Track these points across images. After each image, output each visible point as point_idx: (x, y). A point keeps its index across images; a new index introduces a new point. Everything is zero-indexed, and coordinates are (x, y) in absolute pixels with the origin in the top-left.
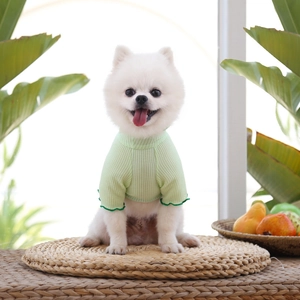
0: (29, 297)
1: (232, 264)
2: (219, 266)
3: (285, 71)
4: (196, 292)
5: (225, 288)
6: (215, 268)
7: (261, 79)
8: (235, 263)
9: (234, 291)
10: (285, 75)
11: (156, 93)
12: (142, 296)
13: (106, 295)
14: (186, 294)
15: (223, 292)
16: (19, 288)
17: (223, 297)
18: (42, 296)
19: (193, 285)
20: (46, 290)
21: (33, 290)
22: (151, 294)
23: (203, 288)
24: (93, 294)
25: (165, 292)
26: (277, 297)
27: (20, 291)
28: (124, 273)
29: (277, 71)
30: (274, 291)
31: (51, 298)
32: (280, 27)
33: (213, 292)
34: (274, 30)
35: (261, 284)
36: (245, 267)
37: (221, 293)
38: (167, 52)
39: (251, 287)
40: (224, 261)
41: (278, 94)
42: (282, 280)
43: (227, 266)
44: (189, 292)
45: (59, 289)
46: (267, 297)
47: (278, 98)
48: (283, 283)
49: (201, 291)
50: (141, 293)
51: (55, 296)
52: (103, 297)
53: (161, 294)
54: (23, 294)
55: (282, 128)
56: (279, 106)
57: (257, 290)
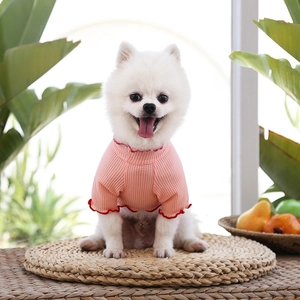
1: (208, 272)
2: (191, 274)
3: (294, 63)
5: (240, 295)
6: (185, 276)
7: (270, 71)
8: (213, 271)
10: (294, 67)
11: (163, 98)
15: (238, 299)
25: (176, 299)
28: (89, 278)
29: (287, 63)
32: (289, 19)
34: (283, 22)
36: (225, 276)
38: (174, 51)
40: (199, 269)
41: (287, 86)
43: (201, 275)
47: (288, 90)
49: (215, 298)
55: (291, 120)
56: (288, 97)
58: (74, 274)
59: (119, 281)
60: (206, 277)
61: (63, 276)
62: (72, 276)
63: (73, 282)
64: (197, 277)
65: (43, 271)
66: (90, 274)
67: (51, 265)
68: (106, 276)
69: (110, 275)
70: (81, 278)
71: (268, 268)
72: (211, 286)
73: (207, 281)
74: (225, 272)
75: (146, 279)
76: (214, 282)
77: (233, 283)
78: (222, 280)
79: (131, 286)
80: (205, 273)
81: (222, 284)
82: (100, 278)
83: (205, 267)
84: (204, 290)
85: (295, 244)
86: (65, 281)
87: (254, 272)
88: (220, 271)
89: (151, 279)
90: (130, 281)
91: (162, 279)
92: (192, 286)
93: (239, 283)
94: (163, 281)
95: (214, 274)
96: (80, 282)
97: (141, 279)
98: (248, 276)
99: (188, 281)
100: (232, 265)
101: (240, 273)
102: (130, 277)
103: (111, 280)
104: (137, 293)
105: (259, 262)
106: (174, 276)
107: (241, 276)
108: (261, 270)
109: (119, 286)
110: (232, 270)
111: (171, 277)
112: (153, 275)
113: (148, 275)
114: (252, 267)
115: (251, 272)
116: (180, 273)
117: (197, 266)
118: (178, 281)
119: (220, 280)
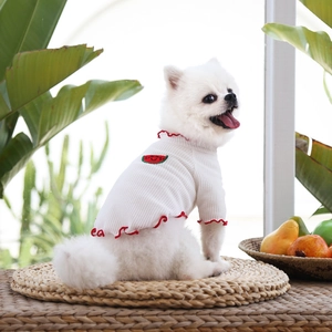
0: (10, 324)
1: (201, 293)
2: (181, 295)
4: (199, 321)
5: (233, 318)
6: (174, 297)
8: (206, 292)
9: (244, 321)
12: (138, 325)
13: (98, 323)
14: (188, 323)
15: (232, 322)
17: (230, 327)
18: (25, 323)
19: (197, 314)
20: (30, 316)
21: (15, 316)
22: (148, 323)
23: (208, 317)
24: (82, 322)
25: (164, 321)
26: (294, 329)
28: (74, 298)
30: (291, 322)
31: (35, 326)
33: (219, 321)
35: (276, 313)
37: (229, 323)
39: (264, 317)
40: (191, 289)
42: (301, 310)
43: (192, 295)
44: (192, 321)
45: (45, 315)
46: (281, 329)
48: (301, 314)
49: (206, 321)
50: (137, 322)
51: (39, 323)
52: (94, 325)
53: (159, 324)
54: (3, 321)
57: (271, 320)
58: (60, 293)
59: (105, 301)
60: (197, 298)
61: (48, 296)
62: (57, 296)
63: (58, 302)
64: (187, 298)
65: (28, 291)
66: (75, 294)
67: (37, 284)
68: (92, 296)
69: (96, 295)
70: (66, 298)
71: (274, 292)
73: (199, 303)
74: (219, 294)
75: (132, 299)
76: (207, 304)
77: (228, 306)
78: (215, 303)
79: (116, 306)
80: (197, 294)
81: (216, 307)
82: (86, 298)
83: (197, 288)
84: (195, 311)
85: (318, 269)
86: (51, 301)
87: (254, 295)
88: (214, 293)
89: (138, 300)
90: (116, 301)
91: (150, 299)
92: (182, 307)
93: (236, 306)
94: (150, 302)
95: (206, 296)
96: (66, 302)
97: (127, 299)
98: (247, 300)
99: (178, 302)
100: (228, 287)
101: (237, 295)
102: (115, 296)
103: (96, 300)
104: (121, 313)
105: (261, 285)
106: (162, 296)
107: (238, 299)
108: (263, 293)
109: (104, 306)
110: (228, 292)
111: (159, 298)
112: (140, 296)
113: (135, 295)
114: (252, 290)
115: (251, 296)
116: (169, 293)
117: (189, 286)
118: (168, 302)
119: (213, 302)
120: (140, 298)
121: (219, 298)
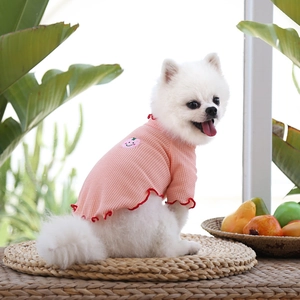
0: (18, 296)
1: (176, 268)
4: (188, 294)
5: (219, 290)
6: (152, 271)
7: (278, 41)
8: (180, 267)
9: (229, 293)
12: (133, 297)
13: (96, 295)
14: (178, 295)
15: (217, 294)
16: (8, 286)
18: (31, 295)
19: (186, 287)
20: (35, 289)
21: (22, 289)
22: (142, 295)
23: (196, 290)
24: (82, 294)
25: (157, 293)
27: (9, 290)
31: (40, 297)
39: (246, 290)
40: (166, 265)
43: (167, 270)
44: (182, 293)
45: (49, 288)
47: (295, 60)
48: (280, 286)
49: (194, 293)
50: (132, 294)
51: (43, 295)
52: (93, 297)
54: (11, 293)
58: (48, 268)
59: (89, 275)
60: (172, 272)
61: (37, 270)
62: (45, 271)
63: (46, 276)
64: (164, 272)
65: (19, 267)
67: (27, 260)
68: (77, 271)
69: (80, 270)
70: (53, 272)
71: (242, 267)
72: (178, 281)
73: (173, 276)
74: (192, 269)
75: (113, 274)
76: (181, 278)
77: (200, 280)
78: (189, 277)
80: (172, 268)
82: (71, 273)
83: (173, 263)
85: (268, 246)
86: (40, 275)
87: (224, 270)
88: (188, 267)
89: (119, 274)
90: (99, 275)
91: (130, 273)
92: (159, 281)
93: (208, 279)
94: (130, 276)
95: (181, 270)
96: (53, 276)
97: (109, 273)
98: (217, 274)
99: (155, 276)
100: (201, 262)
101: (209, 270)
102: (98, 271)
103: (81, 274)
105: (230, 261)
106: (140, 271)
107: (210, 273)
108: (233, 268)
110: (200, 266)
111: (138, 272)
112: (121, 270)
113: (116, 270)
114: (222, 265)
115: (221, 270)
116: (147, 268)
117: (165, 262)
118: (145, 276)
119: (187, 276)
120: (120, 273)
121: (192, 273)
